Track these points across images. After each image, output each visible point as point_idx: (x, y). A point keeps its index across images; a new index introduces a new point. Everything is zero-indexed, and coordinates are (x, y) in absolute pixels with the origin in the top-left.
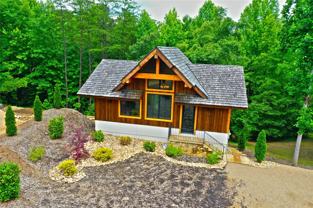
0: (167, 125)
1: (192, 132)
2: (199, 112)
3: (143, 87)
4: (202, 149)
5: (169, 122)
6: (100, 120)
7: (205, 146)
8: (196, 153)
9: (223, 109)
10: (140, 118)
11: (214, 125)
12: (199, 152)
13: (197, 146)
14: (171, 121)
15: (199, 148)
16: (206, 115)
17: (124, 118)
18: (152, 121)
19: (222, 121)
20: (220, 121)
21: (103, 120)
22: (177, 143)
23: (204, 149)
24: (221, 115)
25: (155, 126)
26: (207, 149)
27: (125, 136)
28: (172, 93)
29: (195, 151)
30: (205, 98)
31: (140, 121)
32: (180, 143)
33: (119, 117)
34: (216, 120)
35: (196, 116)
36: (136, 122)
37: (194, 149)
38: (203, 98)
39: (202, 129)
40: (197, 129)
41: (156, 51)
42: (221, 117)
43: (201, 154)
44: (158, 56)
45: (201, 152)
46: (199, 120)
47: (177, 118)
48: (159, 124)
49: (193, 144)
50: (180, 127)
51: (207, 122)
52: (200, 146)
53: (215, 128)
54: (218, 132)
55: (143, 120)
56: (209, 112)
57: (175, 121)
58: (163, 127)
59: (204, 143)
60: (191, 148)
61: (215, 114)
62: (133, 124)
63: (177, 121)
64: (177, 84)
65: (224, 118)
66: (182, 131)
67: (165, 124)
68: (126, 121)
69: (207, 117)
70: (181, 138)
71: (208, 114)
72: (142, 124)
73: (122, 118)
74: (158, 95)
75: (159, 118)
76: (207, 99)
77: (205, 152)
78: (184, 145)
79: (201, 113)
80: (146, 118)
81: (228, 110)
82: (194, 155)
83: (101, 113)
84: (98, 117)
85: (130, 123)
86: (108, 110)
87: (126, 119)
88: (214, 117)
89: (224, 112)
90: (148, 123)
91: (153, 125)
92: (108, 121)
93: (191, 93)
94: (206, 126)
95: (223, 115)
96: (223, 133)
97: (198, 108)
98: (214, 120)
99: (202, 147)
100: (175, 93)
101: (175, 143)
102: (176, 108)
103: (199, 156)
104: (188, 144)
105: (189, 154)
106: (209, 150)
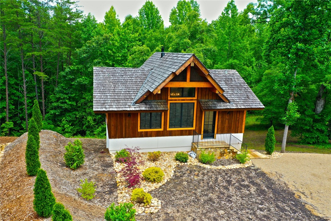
0: (189, 133)
1: (213, 137)
2: (219, 117)
3: (165, 97)
4: (228, 151)
5: (192, 130)
6: (116, 138)
7: (231, 148)
8: (223, 156)
9: (240, 111)
10: (162, 129)
11: (232, 127)
12: (226, 155)
13: (224, 149)
14: (194, 128)
15: (226, 151)
16: (226, 118)
17: (144, 132)
18: (175, 131)
19: (239, 122)
20: (237, 123)
21: (119, 138)
22: (207, 149)
23: (230, 151)
24: (237, 117)
25: (178, 136)
26: (233, 150)
27: (155, 151)
28: (195, 100)
29: (222, 154)
30: (228, 102)
31: (161, 133)
32: (209, 149)
33: (138, 131)
34: (234, 122)
35: (217, 121)
36: (158, 134)
37: (221, 152)
38: (226, 103)
39: (222, 132)
40: (217, 133)
41: (193, 59)
42: (238, 119)
43: (227, 156)
44: (195, 64)
45: (228, 154)
46: (219, 124)
47: (199, 124)
48: (182, 133)
49: (221, 147)
50: (202, 133)
51: (226, 125)
52: (227, 149)
53: (233, 129)
54: (235, 133)
55: (165, 131)
56: (228, 116)
57: (197, 128)
58: (186, 135)
59: (230, 145)
60: (219, 151)
61: (233, 116)
62: (154, 137)
63: (199, 127)
64: (200, 90)
65: (240, 119)
66: (204, 137)
67: (187, 132)
68: (147, 135)
69: (226, 120)
70: (207, 144)
71: (227, 117)
72: (164, 136)
73: (142, 132)
74: (180, 104)
75: (181, 127)
76: (230, 103)
77: (231, 154)
78: (212, 150)
79: (221, 117)
80: (168, 129)
81: (243, 112)
82: (221, 158)
83: (116, 130)
84: (113, 135)
85: (151, 136)
86: (126, 125)
87: (147, 132)
88: (232, 120)
89: (240, 114)
90: (171, 134)
91: (175, 135)
92: (125, 137)
93: (212, 98)
94: (226, 129)
95: (239, 117)
96: (239, 133)
97: (219, 112)
98: (232, 122)
99: (229, 150)
100: (197, 100)
101: (204, 149)
102: (198, 115)
103: (226, 158)
104: (216, 148)
105: (217, 158)
106: (235, 151)
